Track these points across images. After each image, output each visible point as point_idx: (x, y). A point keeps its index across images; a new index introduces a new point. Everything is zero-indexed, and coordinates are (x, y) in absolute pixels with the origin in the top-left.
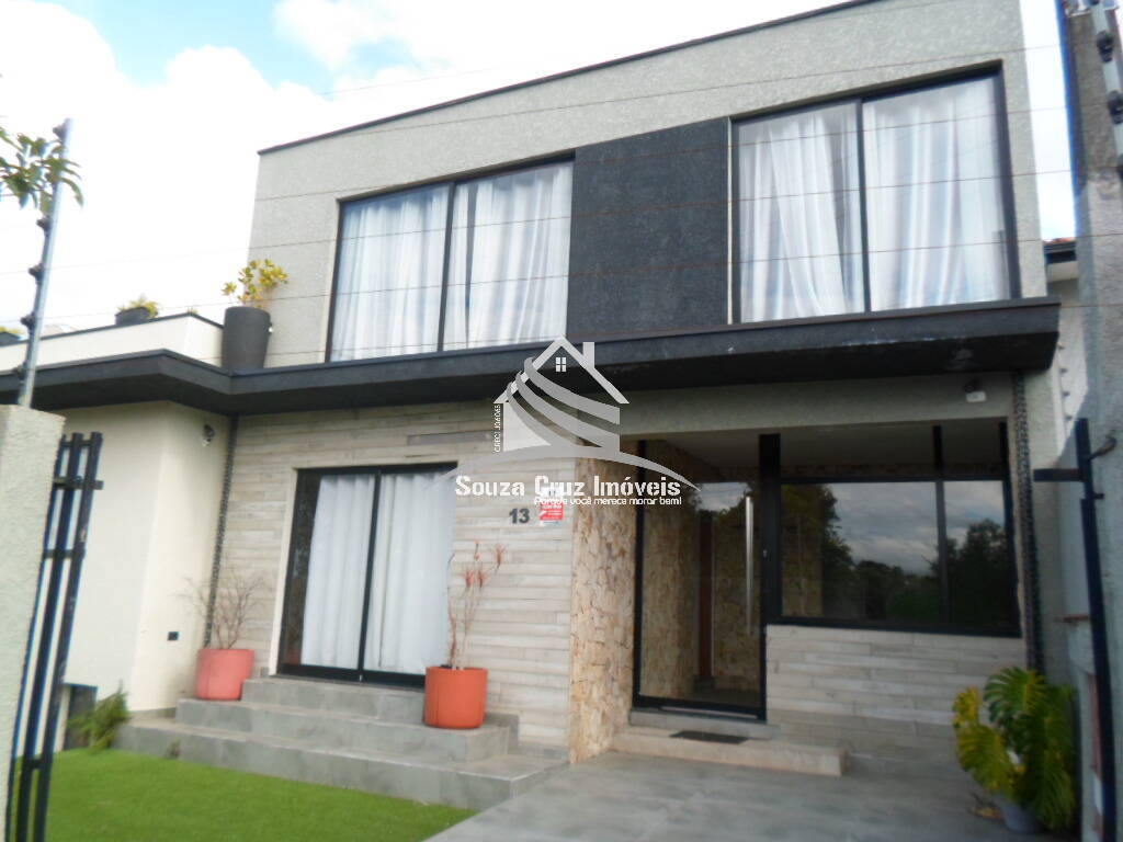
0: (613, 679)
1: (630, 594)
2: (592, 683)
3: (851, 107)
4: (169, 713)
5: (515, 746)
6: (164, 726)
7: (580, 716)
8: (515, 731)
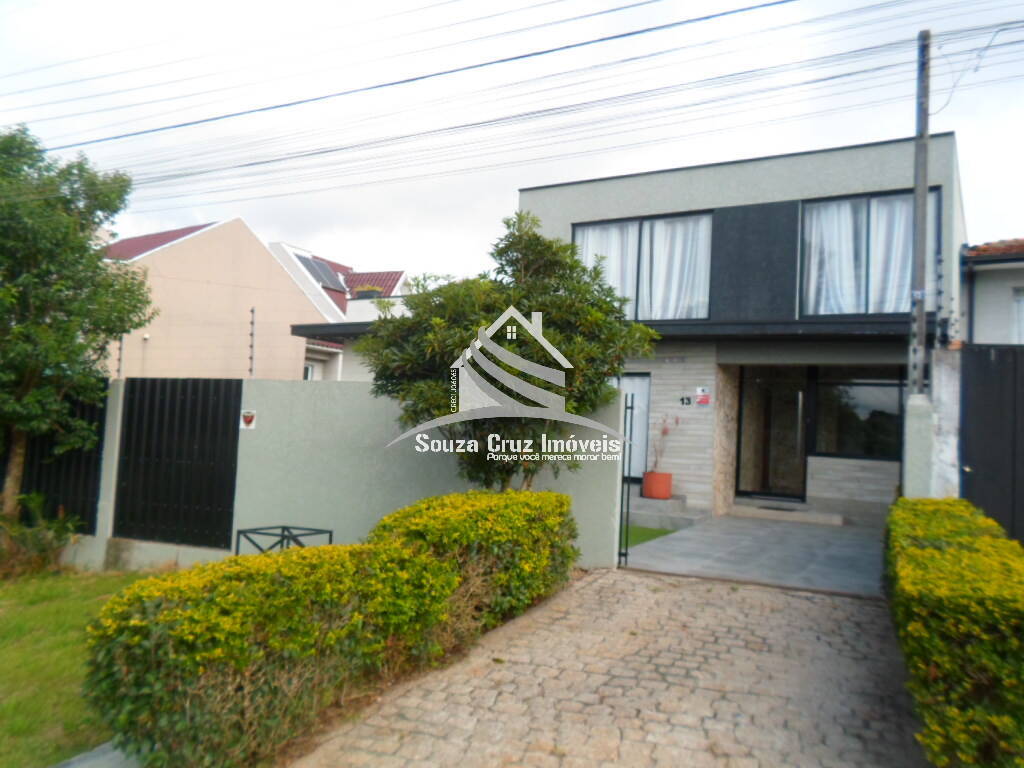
0: (727, 481)
1: (734, 440)
2: (720, 482)
3: (864, 200)
7: (716, 497)
8: (685, 502)
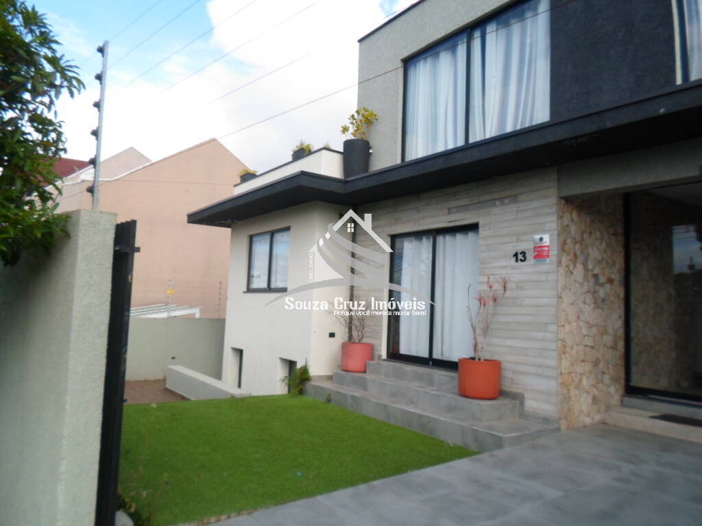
0: (603, 373)
2: (581, 374)
4: (330, 378)
5: (523, 414)
6: (327, 385)
7: (570, 397)
8: (522, 403)
